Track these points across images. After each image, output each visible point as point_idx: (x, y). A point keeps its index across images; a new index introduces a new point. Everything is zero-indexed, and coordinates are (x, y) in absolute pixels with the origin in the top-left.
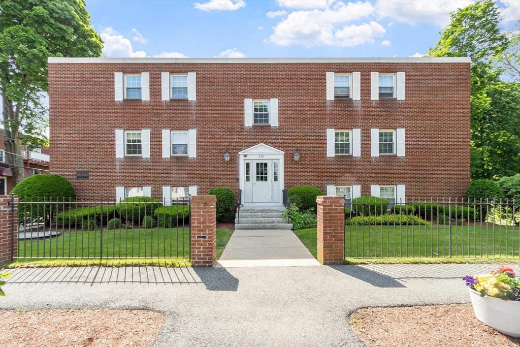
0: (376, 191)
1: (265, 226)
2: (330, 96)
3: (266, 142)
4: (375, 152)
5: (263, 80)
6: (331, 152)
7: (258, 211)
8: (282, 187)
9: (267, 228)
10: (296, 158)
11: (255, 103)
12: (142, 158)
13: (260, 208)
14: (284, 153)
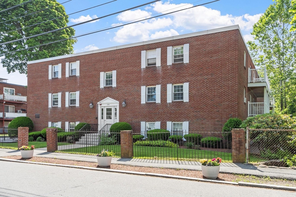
3: (110, 96)
5: (109, 60)
6: (143, 101)
10: (124, 105)
11: (106, 74)
12: (58, 107)
14: (119, 102)
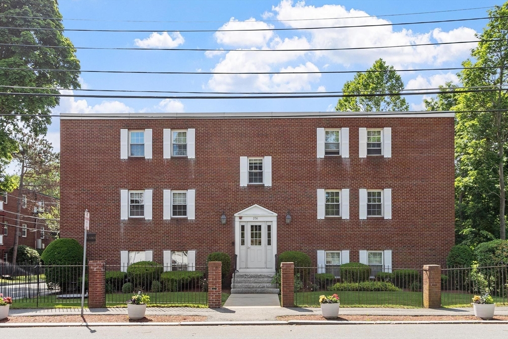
0: (364, 257)
1: (256, 290)
2: (321, 154)
3: (260, 204)
4: (363, 215)
5: (258, 136)
6: (321, 215)
7: (251, 277)
8: (275, 252)
9: (258, 293)
10: (288, 221)
11: (250, 160)
12: (145, 220)
13: (253, 274)
14: (276, 214)
